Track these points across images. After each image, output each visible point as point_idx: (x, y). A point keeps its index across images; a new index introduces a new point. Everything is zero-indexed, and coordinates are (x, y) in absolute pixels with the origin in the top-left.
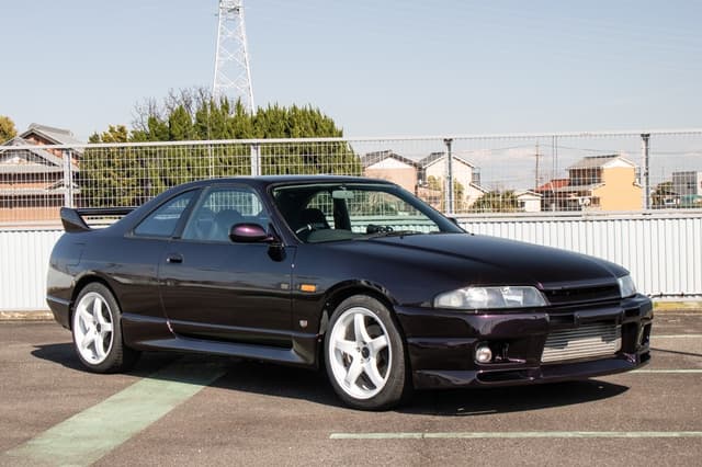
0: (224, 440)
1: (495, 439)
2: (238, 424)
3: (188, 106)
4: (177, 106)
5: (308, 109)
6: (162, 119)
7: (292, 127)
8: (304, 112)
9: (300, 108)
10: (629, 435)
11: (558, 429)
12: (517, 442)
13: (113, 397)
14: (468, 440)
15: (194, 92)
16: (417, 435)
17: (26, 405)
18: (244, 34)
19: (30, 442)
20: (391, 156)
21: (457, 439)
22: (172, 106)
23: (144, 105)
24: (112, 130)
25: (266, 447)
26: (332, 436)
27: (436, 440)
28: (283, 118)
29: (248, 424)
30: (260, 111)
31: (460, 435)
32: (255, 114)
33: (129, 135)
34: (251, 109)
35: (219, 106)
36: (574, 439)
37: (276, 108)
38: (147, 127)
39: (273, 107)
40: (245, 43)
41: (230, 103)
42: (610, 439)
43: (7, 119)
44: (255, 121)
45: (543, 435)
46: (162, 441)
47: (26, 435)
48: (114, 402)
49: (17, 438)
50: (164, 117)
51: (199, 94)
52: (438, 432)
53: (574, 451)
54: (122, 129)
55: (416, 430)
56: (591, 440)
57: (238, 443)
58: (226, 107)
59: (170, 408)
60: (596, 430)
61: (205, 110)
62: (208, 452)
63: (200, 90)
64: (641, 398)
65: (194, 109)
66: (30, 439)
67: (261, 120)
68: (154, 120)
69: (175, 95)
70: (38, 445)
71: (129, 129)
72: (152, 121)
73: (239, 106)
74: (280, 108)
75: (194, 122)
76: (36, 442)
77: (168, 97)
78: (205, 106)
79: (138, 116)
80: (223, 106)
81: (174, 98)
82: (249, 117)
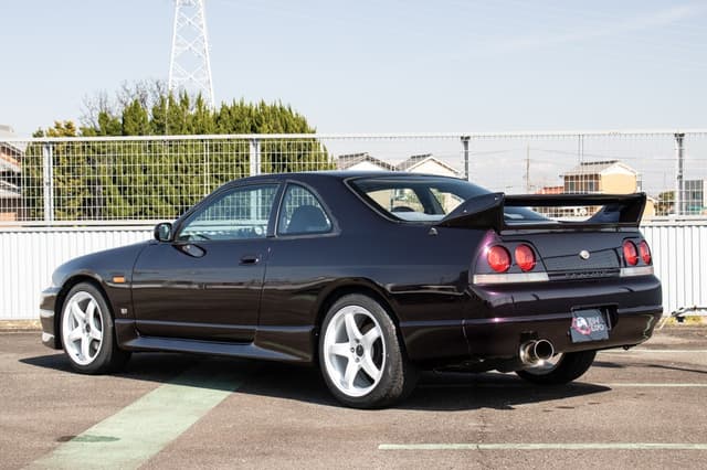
0: (266, 451)
1: (555, 451)
2: (273, 434)
3: (143, 101)
4: (131, 101)
5: (278, 106)
6: (114, 114)
7: (259, 125)
8: (273, 110)
9: (268, 104)
10: (697, 446)
11: (619, 441)
12: (581, 453)
13: (128, 408)
14: (528, 451)
15: (149, 86)
16: (471, 446)
17: (37, 415)
18: (203, 22)
19: (56, 452)
20: (368, 159)
21: (516, 451)
22: (124, 100)
23: (94, 99)
24: (58, 127)
25: (314, 457)
26: (380, 447)
27: (493, 451)
28: (249, 115)
29: (287, 435)
30: (224, 107)
31: (517, 446)
32: (219, 111)
33: (78, 131)
34: (214, 105)
35: (177, 101)
36: (640, 450)
37: (242, 104)
38: (97, 124)
39: (238, 103)
40: (204, 32)
41: (190, 98)
42: (678, 450)
44: (218, 119)
45: (606, 446)
46: (200, 452)
47: (49, 445)
48: (130, 412)
49: (39, 449)
50: (117, 113)
51: (155, 88)
52: (491, 443)
53: (644, 462)
54: (69, 126)
55: (470, 442)
56: (658, 451)
57: (282, 454)
58: (185, 102)
59: (194, 419)
60: (661, 442)
61: (163, 104)
62: (252, 462)
63: (157, 83)
64: (699, 411)
65: (150, 104)
66: (54, 448)
67: (226, 117)
68: (105, 116)
69: (128, 88)
70: (66, 455)
71: (77, 125)
72: (103, 117)
73: (199, 102)
74: (247, 104)
75: (150, 118)
76: (64, 452)
77: (120, 88)
78: (163, 101)
79: (87, 111)
80: (182, 101)
81: (127, 91)
82: (211, 113)
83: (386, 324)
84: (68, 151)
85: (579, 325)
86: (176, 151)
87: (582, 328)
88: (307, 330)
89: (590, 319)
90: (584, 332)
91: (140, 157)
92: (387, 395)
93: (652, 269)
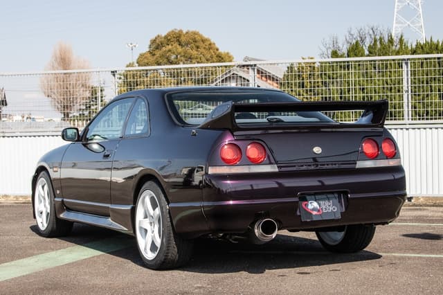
3: (362, 41)
4: (354, 41)
6: (342, 51)
15: (367, 30)
22: (350, 41)
23: (329, 41)
30: (418, 43)
32: (414, 46)
34: (411, 43)
35: (386, 41)
37: (431, 41)
39: (428, 41)
41: (395, 38)
43: (228, 53)
51: (371, 32)
58: (391, 41)
61: (375, 44)
63: (372, 29)
65: (367, 43)
67: (419, 50)
68: (336, 52)
69: (352, 33)
72: (334, 53)
73: (401, 40)
74: (435, 41)
75: (365, 53)
77: (348, 34)
78: (375, 41)
79: (324, 49)
80: (389, 40)
81: (352, 35)
82: (410, 48)
83: (163, 205)
84: (310, 78)
85: (310, 207)
86: (383, 76)
87: (314, 209)
88: (129, 208)
89: (321, 202)
90: (314, 213)
91: (359, 81)
92: (165, 259)
93: (400, 162)
